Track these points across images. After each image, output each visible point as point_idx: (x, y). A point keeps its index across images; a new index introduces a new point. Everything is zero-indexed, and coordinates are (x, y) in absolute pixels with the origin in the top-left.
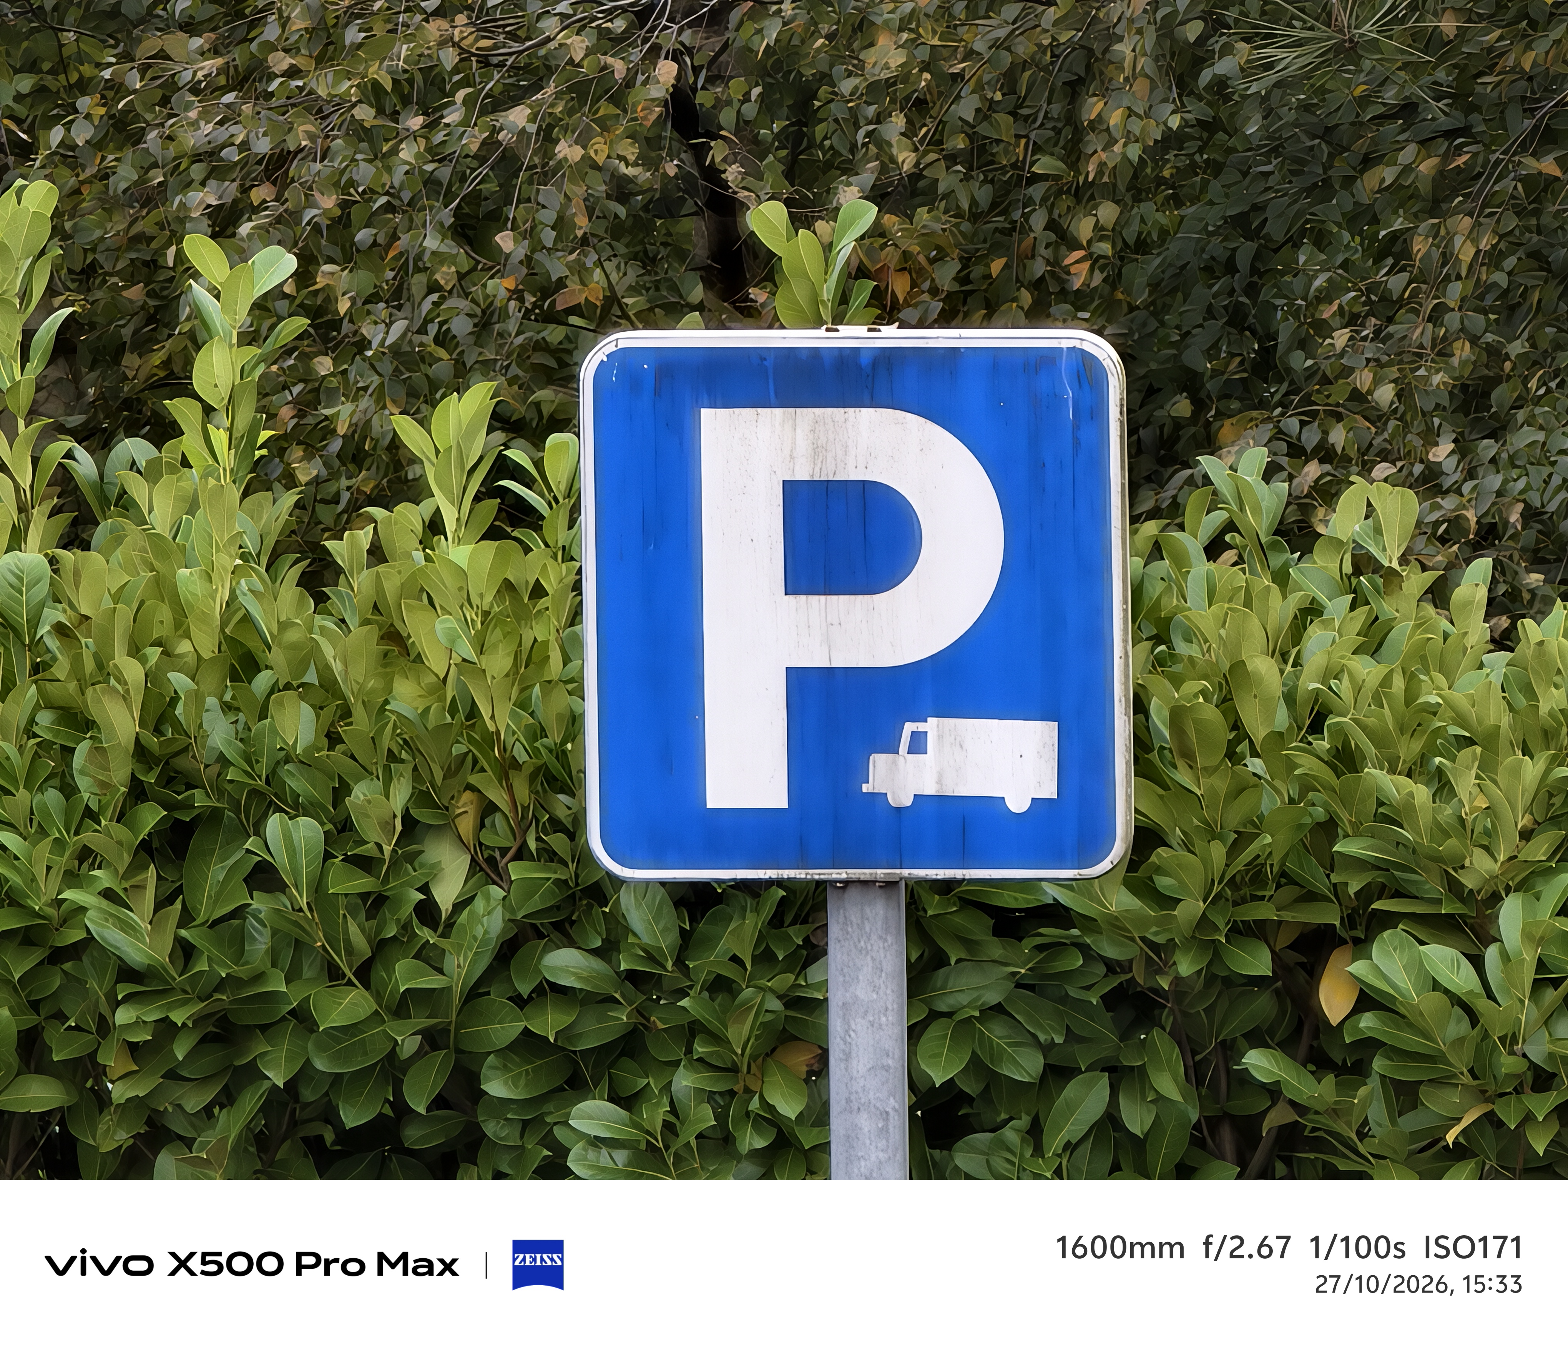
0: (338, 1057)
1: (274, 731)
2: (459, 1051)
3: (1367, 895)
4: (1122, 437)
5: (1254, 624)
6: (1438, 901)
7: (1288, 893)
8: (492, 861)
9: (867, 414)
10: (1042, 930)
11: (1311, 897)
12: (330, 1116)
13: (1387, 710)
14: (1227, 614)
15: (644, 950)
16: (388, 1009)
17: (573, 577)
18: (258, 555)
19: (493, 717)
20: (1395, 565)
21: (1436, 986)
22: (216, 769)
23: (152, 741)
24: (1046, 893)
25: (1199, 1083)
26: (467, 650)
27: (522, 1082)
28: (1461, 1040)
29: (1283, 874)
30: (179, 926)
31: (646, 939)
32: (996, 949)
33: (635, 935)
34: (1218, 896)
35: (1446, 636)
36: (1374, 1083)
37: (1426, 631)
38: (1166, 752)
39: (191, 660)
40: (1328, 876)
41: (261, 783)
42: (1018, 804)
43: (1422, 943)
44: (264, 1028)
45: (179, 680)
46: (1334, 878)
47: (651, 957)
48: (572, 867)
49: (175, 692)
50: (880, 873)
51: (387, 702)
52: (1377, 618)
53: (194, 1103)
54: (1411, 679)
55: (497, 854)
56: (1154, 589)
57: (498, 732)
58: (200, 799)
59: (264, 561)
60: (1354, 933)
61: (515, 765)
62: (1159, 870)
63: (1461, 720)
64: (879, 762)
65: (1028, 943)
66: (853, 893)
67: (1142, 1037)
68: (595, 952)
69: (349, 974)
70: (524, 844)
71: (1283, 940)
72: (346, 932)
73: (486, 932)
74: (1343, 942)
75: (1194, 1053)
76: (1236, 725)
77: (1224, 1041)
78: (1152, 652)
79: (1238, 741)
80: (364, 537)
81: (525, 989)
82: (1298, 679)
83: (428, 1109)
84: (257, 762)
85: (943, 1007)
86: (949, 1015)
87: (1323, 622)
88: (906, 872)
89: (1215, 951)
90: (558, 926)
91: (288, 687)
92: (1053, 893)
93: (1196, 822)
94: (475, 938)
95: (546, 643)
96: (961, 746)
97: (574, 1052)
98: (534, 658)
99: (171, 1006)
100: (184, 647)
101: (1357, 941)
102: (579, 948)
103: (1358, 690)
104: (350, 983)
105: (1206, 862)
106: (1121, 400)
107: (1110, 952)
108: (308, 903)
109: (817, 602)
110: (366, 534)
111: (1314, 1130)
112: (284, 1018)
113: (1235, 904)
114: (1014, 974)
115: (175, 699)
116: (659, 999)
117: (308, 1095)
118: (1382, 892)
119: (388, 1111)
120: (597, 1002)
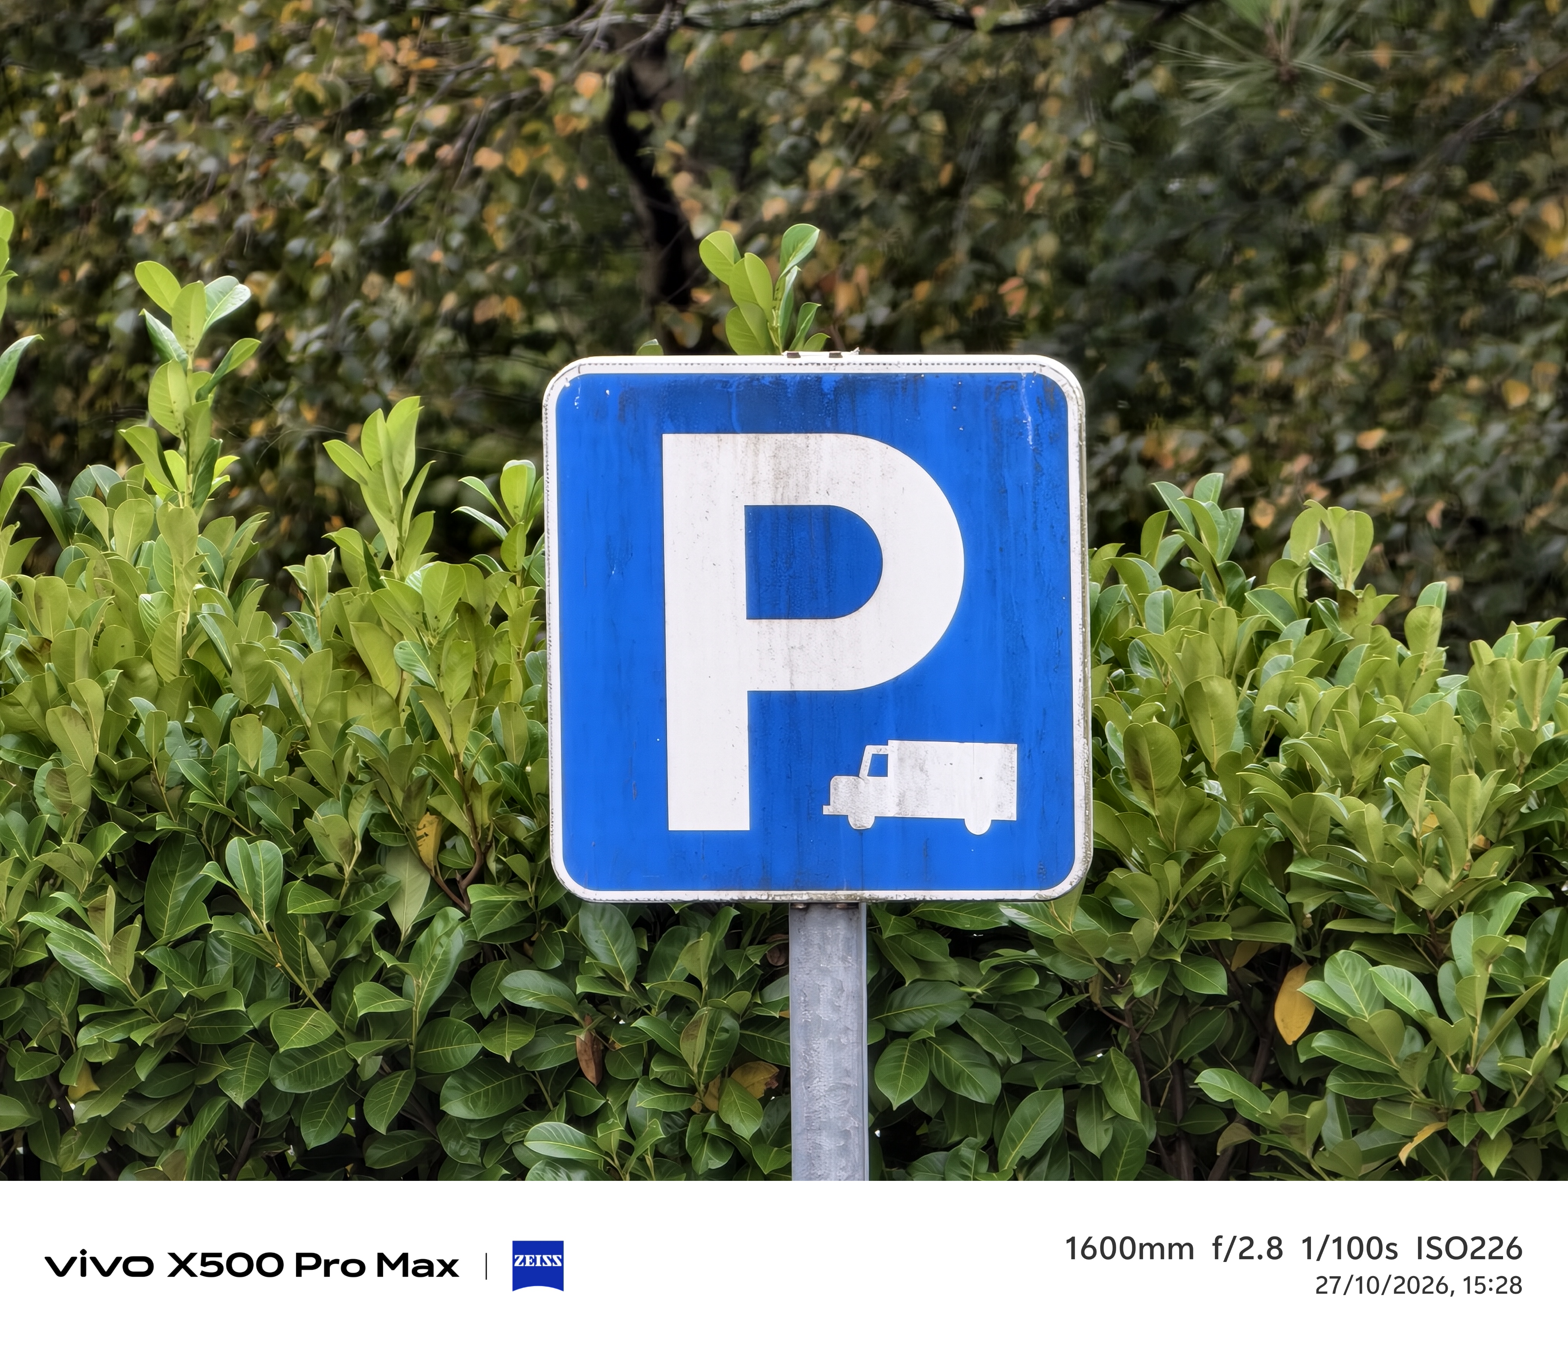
0: (300, 1077)
1: (236, 754)
2: (419, 1073)
3: (1322, 915)
4: (1080, 461)
5: (1210, 647)
6: (1390, 922)
7: (1245, 913)
8: (452, 883)
9: (829, 440)
10: (999, 951)
11: (1267, 917)
12: (293, 1136)
13: (1341, 731)
14: (1183, 637)
15: (604, 971)
16: (348, 1029)
17: (533, 601)
18: (222, 579)
19: (452, 740)
20: (1351, 588)
21: (1388, 1005)
22: (177, 792)
23: (114, 764)
24: (1002, 915)
25: (1156, 1102)
26: (425, 673)
27: (481, 1104)
28: (1413, 1058)
29: (1239, 894)
30: (140, 947)
31: (604, 960)
32: (952, 969)
33: (594, 957)
34: (1174, 916)
35: (1401, 659)
36: (1329, 1101)
37: (1381, 653)
38: (1122, 776)
39: (152, 683)
40: (1284, 897)
41: (222, 807)
42: (978, 826)
43: (1375, 963)
44: (226, 1048)
45: (141, 704)
46: (1291, 899)
47: (611, 979)
48: (532, 889)
49: (136, 714)
50: (842, 895)
51: (347, 725)
52: (1332, 641)
53: (157, 1123)
54: (1365, 699)
55: (458, 877)
56: (1112, 613)
57: (457, 756)
58: (162, 823)
59: (228, 585)
60: (1310, 953)
61: (475, 786)
62: (1116, 891)
63: (1415, 742)
64: (841, 785)
65: (986, 965)
66: (815, 914)
67: (1100, 1055)
68: (555, 973)
69: (310, 995)
70: (484, 867)
71: (1239, 961)
72: (306, 953)
73: (445, 953)
74: (1298, 962)
75: (1150, 1073)
76: (1194, 747)
77: (1180, 1062)
78: (1109, 675)
79: (1194, 763)
80: (327, 560)
81: (485, 1009)
82: (1254, 699)
83: (389, 1129)
84: (220, 785)
85: (899, 1027)
86: (906, 1035)
87: (1279, 645)
88: (867, 894)
89: (1172, 972)
90: (518, 947)
91: (248, 710)
92: (1011, 913)
93: (1152, 843)
94: (434, 959)
95: (507, 667)
96: (922, 770)
97: (533, 1073)
98: (495, 682)
99: (131, 1028)
100: (146, 671)
101: (1312, 961)
102: (540, 970)
103: (1314, 712)
104: (310, 1004)
105: (1161, 882)
106: (1080, 425)
107: (1067, 972)
108: (268, 926)
109: (781, 626)
110: (327, 559)
111: (1270, 1148)
112: (244, 1040)
113: (1192, 924)
114: (970, 994)
115: (135, 723)
116: (618, 1019)
117: (271, 1115)
118: (1336, 913)
119: (350, 1130)
120: (556, 1022)
